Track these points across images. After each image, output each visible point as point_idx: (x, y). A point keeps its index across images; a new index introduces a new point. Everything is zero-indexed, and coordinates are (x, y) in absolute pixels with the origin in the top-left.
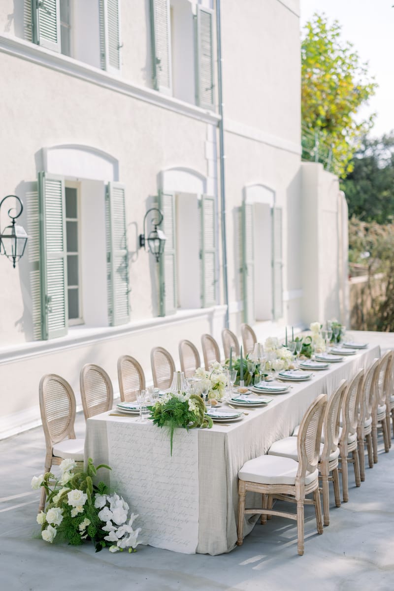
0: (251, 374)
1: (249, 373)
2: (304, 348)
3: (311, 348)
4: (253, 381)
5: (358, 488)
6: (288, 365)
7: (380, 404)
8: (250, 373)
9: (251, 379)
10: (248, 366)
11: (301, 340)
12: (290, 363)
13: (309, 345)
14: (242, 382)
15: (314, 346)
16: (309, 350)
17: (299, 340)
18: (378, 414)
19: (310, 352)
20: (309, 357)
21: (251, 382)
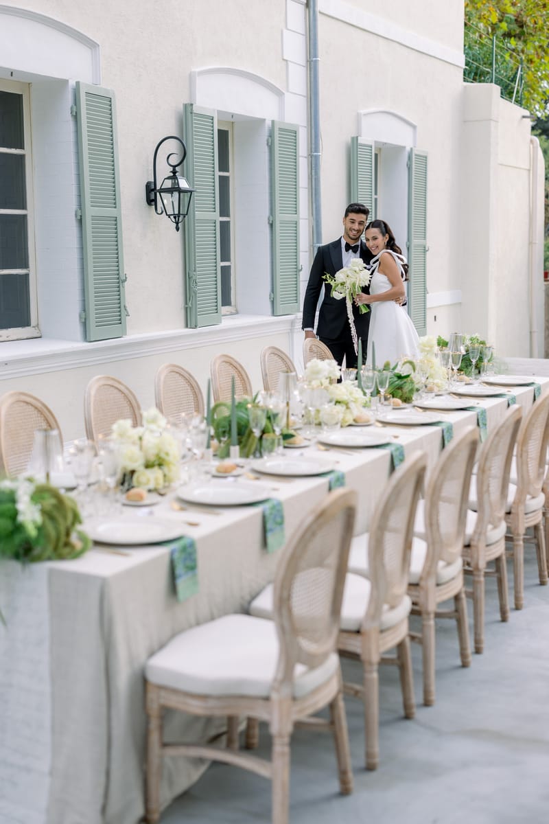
0: (257, 433)
1: (251, 432)
2: (399, 382)
3: (412, 382)
4: (261, 446)
5: (465, 671)
6: (351, 413)
7: (529, 493)
8: (254, 430)
9: (255, 444)
10: (251, 418)
11: (394, 369)
12: (357, 411)
13: (408, 376)
14: (235, 450)
15: (418, 378)
16: (407, 388)
17: (392, 367)
18: (526, 514)
19: (411, 391)
20: (407, 400)
21: (256, 450)
